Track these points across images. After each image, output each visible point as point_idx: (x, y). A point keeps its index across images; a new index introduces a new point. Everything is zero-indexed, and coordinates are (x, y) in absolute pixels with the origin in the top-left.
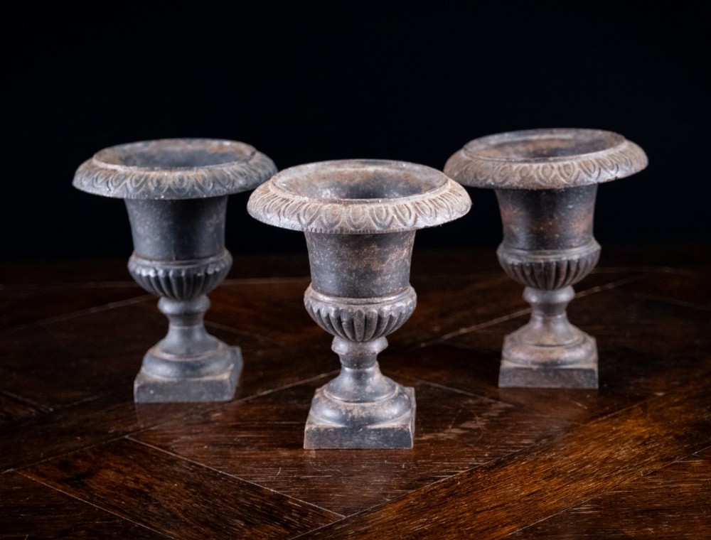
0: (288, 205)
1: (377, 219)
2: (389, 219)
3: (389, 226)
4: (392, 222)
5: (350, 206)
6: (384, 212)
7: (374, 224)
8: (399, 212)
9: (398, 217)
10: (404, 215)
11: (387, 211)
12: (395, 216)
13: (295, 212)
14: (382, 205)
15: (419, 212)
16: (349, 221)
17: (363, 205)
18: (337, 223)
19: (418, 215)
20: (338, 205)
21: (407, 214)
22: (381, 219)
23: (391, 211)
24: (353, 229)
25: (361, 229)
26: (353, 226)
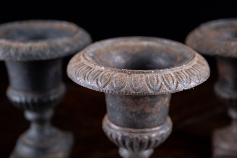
0: (91, 72)
1: (151, 85)
2: (159, 85)
3: (159, 90)
4: (161, 87)
5: (132, 75)
6: (156, 80)
7: (149, 89)
8: (165, 80)
9: (165, 83)
10: (169, 82)
11: (157, 79)
12: (163, 83)
13: (95, 77)
14: (154, 75)
15: (179, 80)
16: (132, 87)
17: (141, 74)
18: (123, 87)
19: (179, 82)
20: (124, 74)
21: (171, 82)
22: (153, 86)
23: (160, 79)
24: (134, 92)
25: (140, 92)
26: (134, 90)
